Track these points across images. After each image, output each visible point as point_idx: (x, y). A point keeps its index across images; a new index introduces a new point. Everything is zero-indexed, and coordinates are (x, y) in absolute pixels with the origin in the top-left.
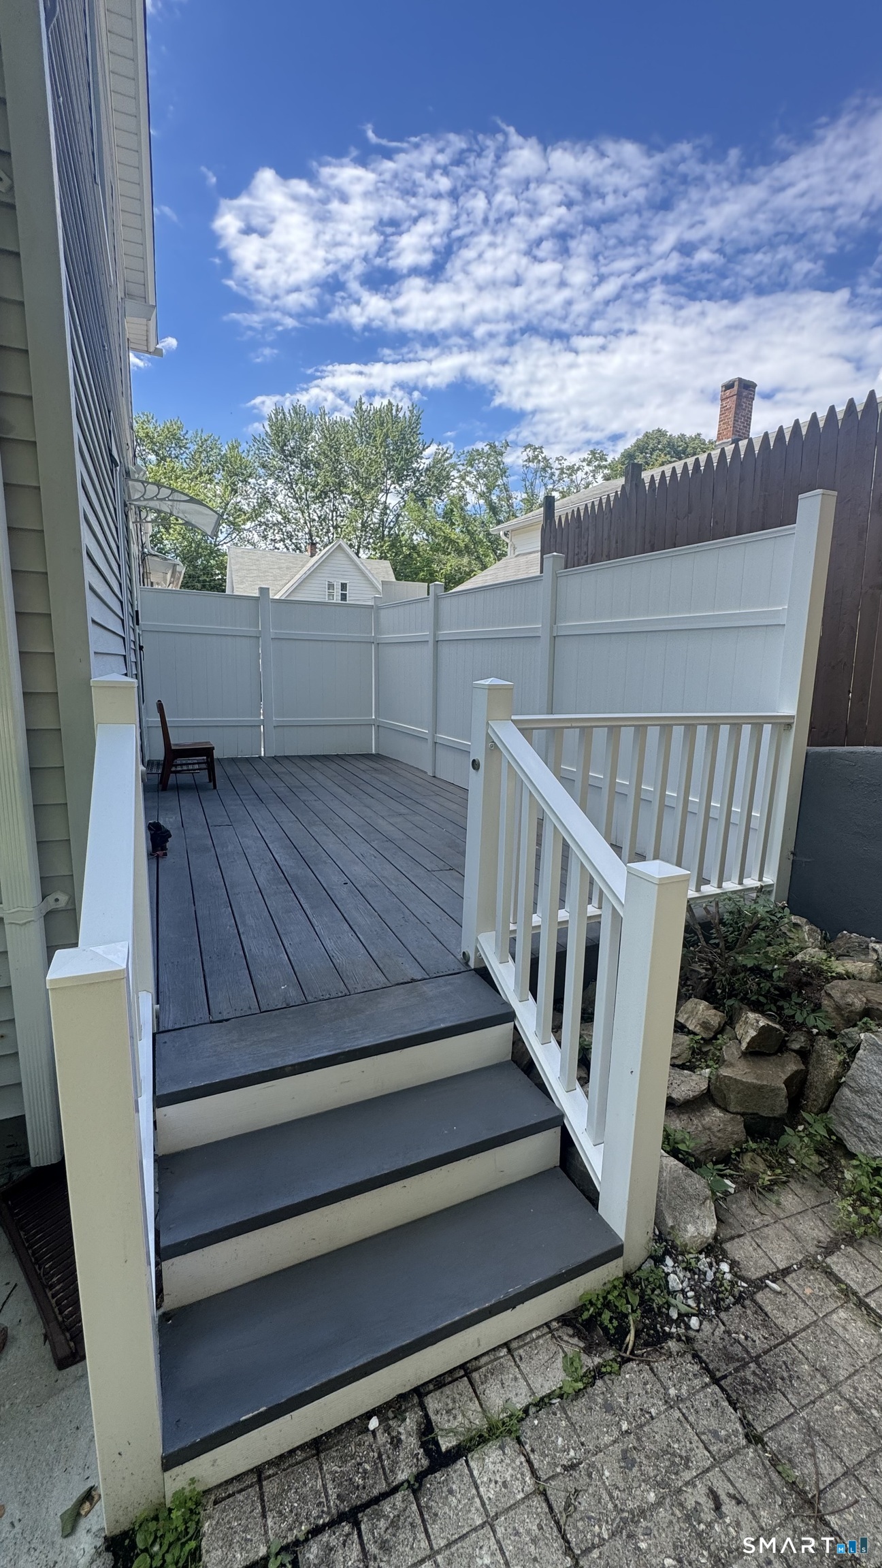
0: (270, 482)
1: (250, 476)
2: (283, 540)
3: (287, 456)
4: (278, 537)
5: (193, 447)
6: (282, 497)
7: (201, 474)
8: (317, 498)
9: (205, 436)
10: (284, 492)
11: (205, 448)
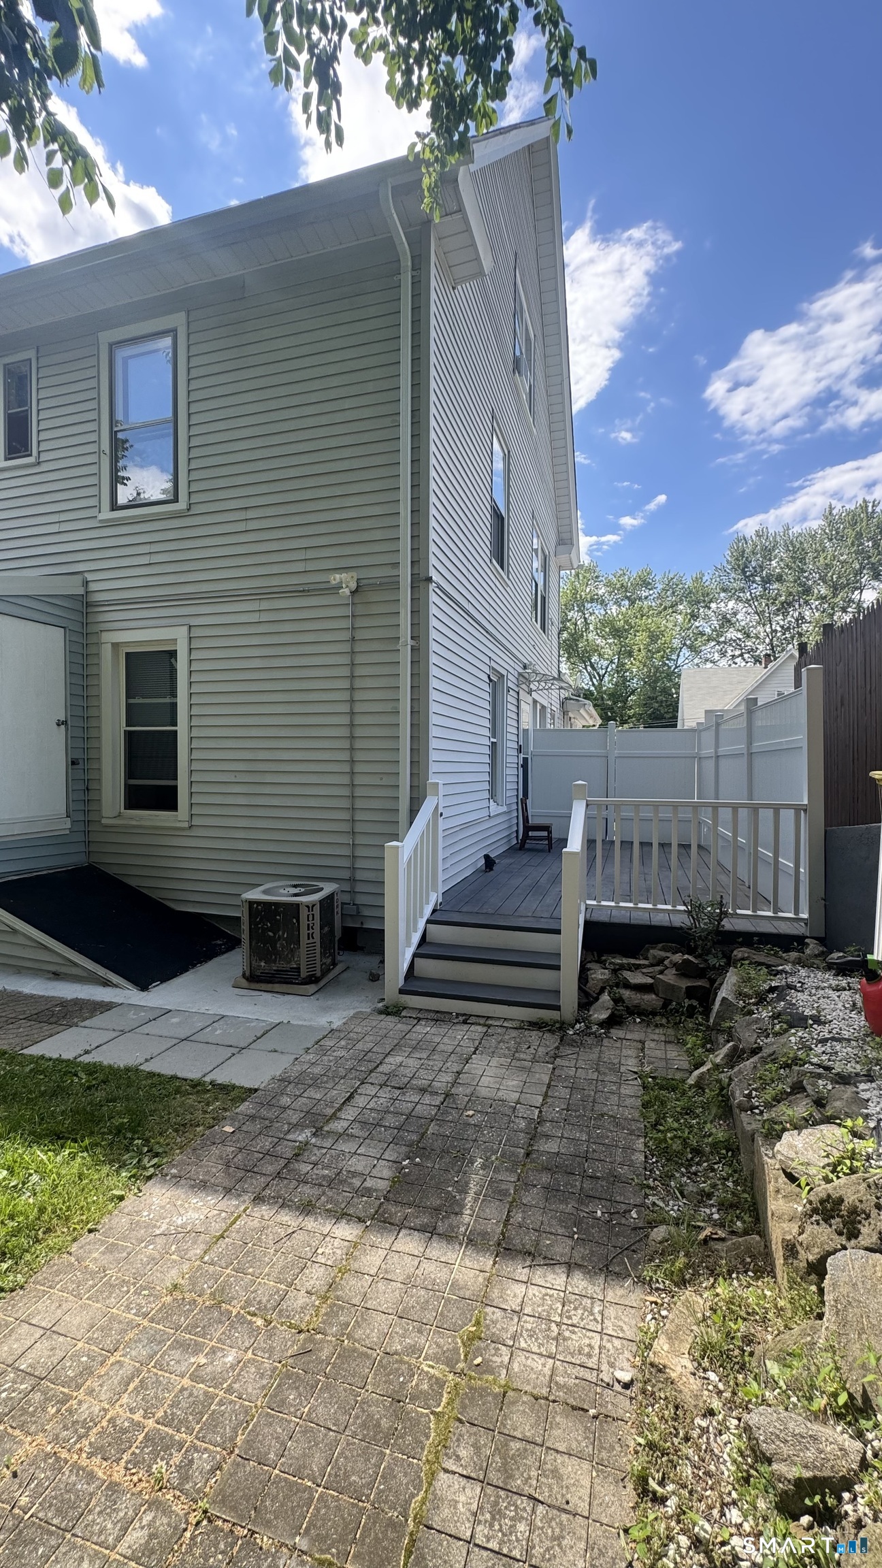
0: (731, 604)
1: (711, 601)
2: (741, 655)
3: (749, 579)
4: (737, 653)
5: (660, 587)
6: (745, 616)
7: (665, 609)
8: (778, 610)
9: (671, 576)
10: (744, 610)
11: (670, 586)
